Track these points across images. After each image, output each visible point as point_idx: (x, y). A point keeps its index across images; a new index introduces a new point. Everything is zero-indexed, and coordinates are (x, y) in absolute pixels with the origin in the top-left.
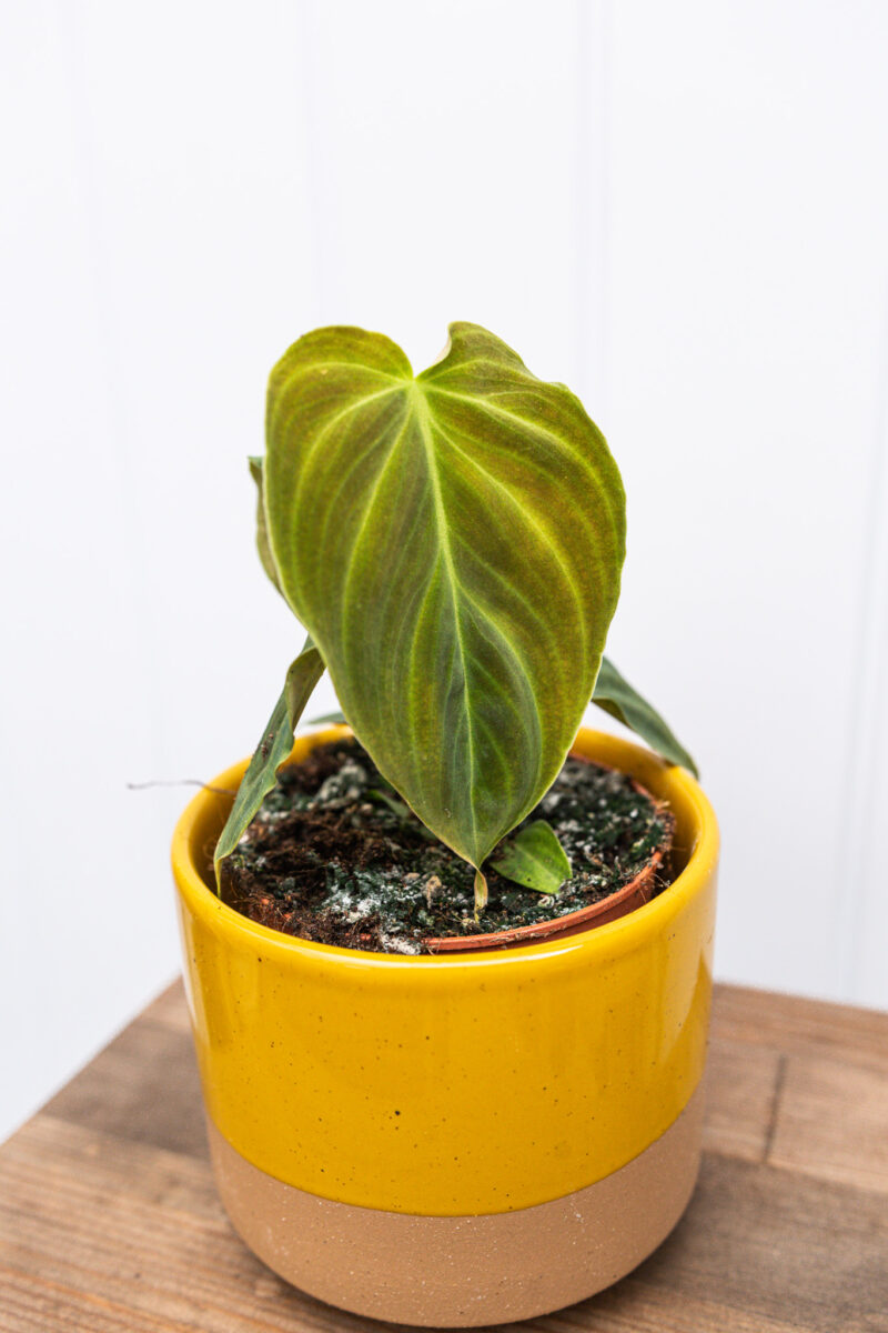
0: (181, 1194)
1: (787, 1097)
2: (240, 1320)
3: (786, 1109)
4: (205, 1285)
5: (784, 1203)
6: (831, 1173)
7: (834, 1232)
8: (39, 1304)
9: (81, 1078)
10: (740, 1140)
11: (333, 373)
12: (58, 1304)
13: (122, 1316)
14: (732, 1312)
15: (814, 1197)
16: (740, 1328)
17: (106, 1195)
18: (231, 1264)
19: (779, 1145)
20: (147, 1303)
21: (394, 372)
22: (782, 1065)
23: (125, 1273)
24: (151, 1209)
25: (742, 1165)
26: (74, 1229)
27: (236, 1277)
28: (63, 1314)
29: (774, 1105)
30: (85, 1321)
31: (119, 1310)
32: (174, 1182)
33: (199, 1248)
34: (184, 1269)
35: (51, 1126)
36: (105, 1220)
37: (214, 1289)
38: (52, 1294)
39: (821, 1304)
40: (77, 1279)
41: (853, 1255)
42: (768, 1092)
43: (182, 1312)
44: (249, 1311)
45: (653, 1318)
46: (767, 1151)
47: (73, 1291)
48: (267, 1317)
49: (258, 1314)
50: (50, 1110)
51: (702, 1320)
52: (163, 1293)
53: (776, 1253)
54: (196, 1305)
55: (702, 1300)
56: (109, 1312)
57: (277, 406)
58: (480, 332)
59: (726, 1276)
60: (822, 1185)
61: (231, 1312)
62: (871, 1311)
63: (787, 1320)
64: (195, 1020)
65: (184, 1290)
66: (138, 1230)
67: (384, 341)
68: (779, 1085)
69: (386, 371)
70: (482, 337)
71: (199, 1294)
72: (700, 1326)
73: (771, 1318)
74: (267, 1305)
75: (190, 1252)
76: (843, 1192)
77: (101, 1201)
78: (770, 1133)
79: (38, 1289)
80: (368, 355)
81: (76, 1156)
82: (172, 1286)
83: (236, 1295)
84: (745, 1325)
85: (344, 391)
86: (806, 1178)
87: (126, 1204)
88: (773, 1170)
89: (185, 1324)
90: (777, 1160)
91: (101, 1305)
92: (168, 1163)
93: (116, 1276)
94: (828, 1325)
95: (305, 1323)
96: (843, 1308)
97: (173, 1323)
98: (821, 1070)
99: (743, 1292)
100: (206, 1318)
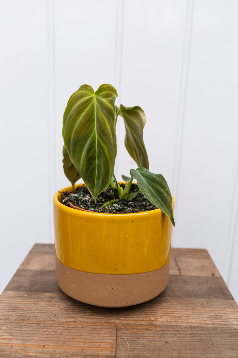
0: (55, 300)
1: (179, 264)
2: (86, 319)
3: (180, 266)
4: (73, 314)
5: (188, 280)
7: (200, 283)
8: (34, 324)
10: (173, 271)
12: (39, 324)
13: (57, 323)
14: (189, 299)
17: (36, 303)
19: (182, 271)
20: (61, 320)
21: (92, 93)
22: (175, 259)
23: (52, 316)
24: (50, 303)
25: (177, 276)
27: (80, 312)
28: (41, 325)
29: (177, 266)
30: (48, 325)
32: (52, 298)
33: (67, 308)
34: (66, 312)
36: (39, 307)
37: (76, 314)
38: (35, 322)
39: (204, 295)
40: (40, 319)
41: (206, 286)
42: (175, 264)
43: (71, 320)
44: (87, 317)
46: (180, 273)
47: (40, 321)
48: (92, 317)
49: (90, 317)
52: (64, 317)
53: (191, 288)
54: (74, 318)
55: (182, 298)
56: (52, 323)
60: (194, 277)
63: (199, 298)
65: (69, 316)
66: (49, 308)
68: (176, 262)
71: (73, 316)
72: (184, 302)
74: (91, 315)
75: (65, 309)
76: (198, 277)
78: (179, 270)
79: (31, 322)
80: (89, 90)
81: (22, 297)
83: (82, 314)
84: (192, 300)
85: (83, 96)
86: (190, 276)
87: (42, 303)
88: (183, 276)
89: (74, 321)
90: (183, 274)
91: (50, 322)
93: (50, 316)
94: (207, 297)
95: (101, 316)
96: (208, 294)
97: (70, 322)
98: (183, 259)
99: (189, 295)
100: (78, 320)
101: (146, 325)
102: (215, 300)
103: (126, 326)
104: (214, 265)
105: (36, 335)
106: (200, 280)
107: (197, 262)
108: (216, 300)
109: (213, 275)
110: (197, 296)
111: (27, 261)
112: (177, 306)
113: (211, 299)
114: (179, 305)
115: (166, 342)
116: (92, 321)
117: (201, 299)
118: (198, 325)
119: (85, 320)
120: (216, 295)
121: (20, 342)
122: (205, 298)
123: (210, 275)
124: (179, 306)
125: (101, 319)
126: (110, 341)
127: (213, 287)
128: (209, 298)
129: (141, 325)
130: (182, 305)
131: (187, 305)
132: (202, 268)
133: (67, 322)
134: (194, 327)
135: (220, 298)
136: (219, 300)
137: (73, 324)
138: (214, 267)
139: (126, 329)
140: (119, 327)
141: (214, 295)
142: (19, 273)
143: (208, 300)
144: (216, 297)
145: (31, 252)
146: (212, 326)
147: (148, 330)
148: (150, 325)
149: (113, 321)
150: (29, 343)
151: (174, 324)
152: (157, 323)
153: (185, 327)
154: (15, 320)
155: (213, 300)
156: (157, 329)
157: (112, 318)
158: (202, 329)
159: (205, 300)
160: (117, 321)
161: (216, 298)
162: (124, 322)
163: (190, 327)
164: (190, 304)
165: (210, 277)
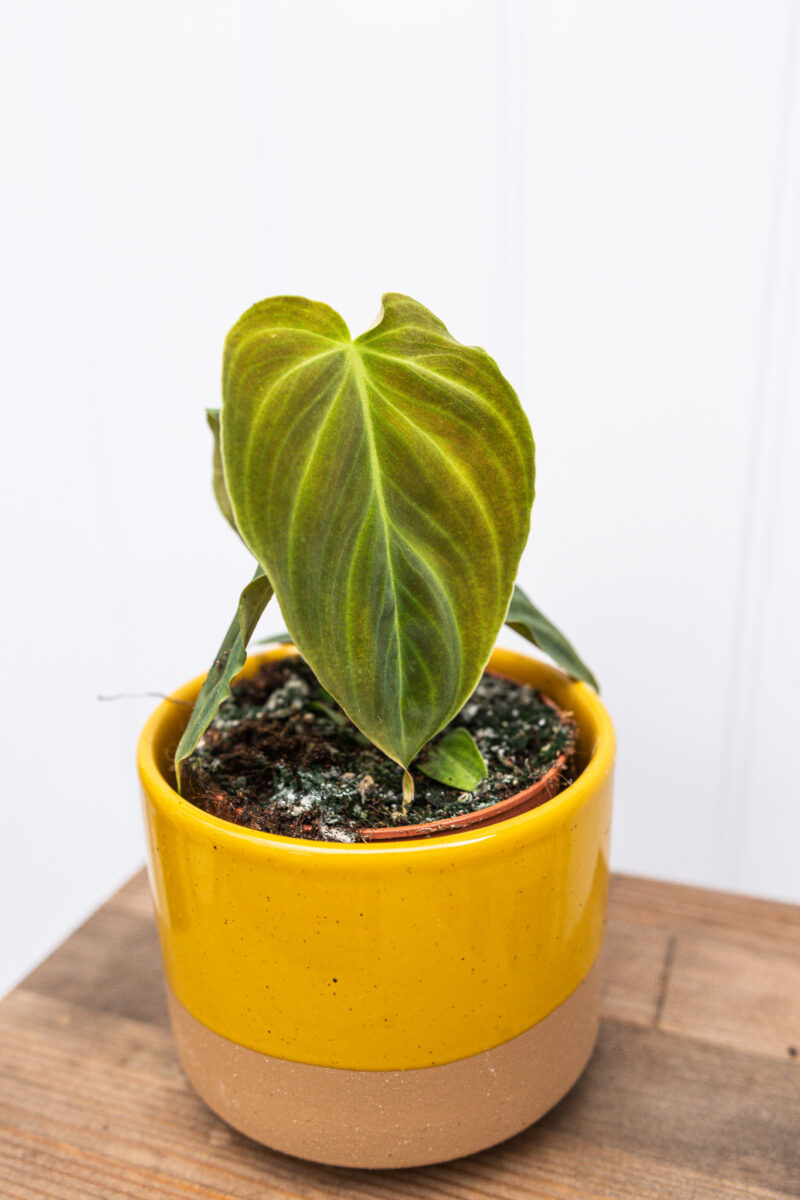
0: (143, 1057)
1: (677, 973)
2: (196, 1165)
3: (675, 981)
4: (165, 1136)
5: (672, 1062)
6: (712, 1036)
7: (714, 1086)
8: (19, 1152)
9: (56, 957)
10: (635, 1008)
11: (281, 337)
12: (36, 1153)
13: (92, 1163)
14: (625, 1155)
15: (698, 1056)
16: (631, 1168)
17: (77, 1058)
18: (187, 1117)
19: (669, 1011)
20: (114, 1151)
21: (334, 336)
22: (671, 944)
23: (95, 1126)
24: (117, 1070)
25: (636, 1030)
26: (48, 1088)
27: (193, 1128)
28: (40, 1160)
29: (664, 979)
30: (59, 1166)
31: (90, 1158)
32: (137, 1047)
33: (160, 1104)
34: (147, 1121)
35: (28, 999)
36: (77, 1080)
37: (174, 1138)
38: (30, 1143)
39: (703, 1148)
40: (53, 1131)
41: (731, 1106)
42: (659, 967)
43: (146, 1159)
44: (204, 1157)
45: (557, 1160)
46: (657, 1018)
47: (49, 1141)
48: (220, 1163)
49: (213, 1160)
50: (27, 984)
51: (600, 1163)
52: (128, 1143)
53: (664, 1105)
54: (158, 1152)
55: (600, 1145)
56: (80, 1159)
57: (232, 365)
58: (408, 302)
59: (620, 1125)
60: (705, 1047)
61: (188, 1159)
62: (746, 1153)
63: (673, 1162)
64: (158, 906)
65: (147, 1140)
66: (105, 1088)
67: (326, 310)
68: (669, 961)
69: (327, 335)
70: (411, 306)
71: (160, 1143)
72: (598, 1167)
73: (660, 1159)
74: (221, 1153)
75: (153, 1107)
76: (722, 1051)
77: (72, 1064)
78: (660, 1002)
79: (17, 1140)
80: (311, 321)
81: (50, 1025)
82: (136, 1136)
83: (192, 1144)
84: (637, 1165)
85: (291, 353)
86: (691, 1041)
87: (95, 1065)
88: (662, 1034)
89: (148, 1169)
90: (666, 1025)
91: (73, 1154)
92: (132, 1030)
93: (86, 1128)
94: (708, 1165)
95: (253, 1167)
96: (721, 1151)
97: (137, 1168)
99: (635, 1138)
100: (173, 1165)
102: (735, 1186)
106: (724, 1070)
107: (758, 975)
108: (740, 1186)
109: (794, 1053)
110: (667, 1148)
112: (557, 1184)
113: (722, 1177)
114: (566, 1180)
116: (208, 1180)
117: (674, 1170)
119: (188, 1171)
120: (752, 1161)
122: (699, 1169)
123: (780, 1052)
124: (563, 1186)
125: (243, 1177)
127: (765, 1115)
128: (713, 1171)
130: (578, 1184)
131: (600, 1188)
132: (763, 1007)
133: (127, 1166)
135: (764, 1183)
136: (752, 1189)
137: (141, 1179)
141: (744, 1159)
143: (706, 1178)
144: (749, 1173)
155: (727, 1183)
157: (283, 1185)
159: (691, 1174)
161: (746, 1180)
164: (616, 1182)
165: (772, 1063)
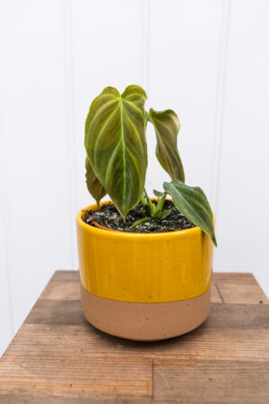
0: (81, 333)
1: (221, 291)
3: (222, 293)
4: (102, 349)
5: (233, 309)
7: (246, 312)
8: (58, 361)
10: (215, 299)
12: (64, 360)
13: (84, 359)
14: (234, 330)
15: (238, 307)
17: (60, 337)
19: (225, 299)
20: (87, 355)
22: (216, 285)
23: (78, 351)
24: (76, 337)
25: (220, 304)
26: (55, 345)
28: (67, 362)
29: (219, 292)
30: (74, 362)
34: (94, 347)
36: (64, 342)
37: (105, 349)
38: (60, 358)
39: (252, 325)
41: (253, 315)
44: (119, 351)
46: (223, 301)
47: (65, 356)
48: (124, 352)
51: (228, 332)
52: (92, 353)
53: (237, 318)
54: (103, 353)
55: (226, 329)
56: (80, 359)
60: (239, 305)
63: (246, 329)
65: (97, 351)
66: (75, 342)
68: (218, 289)
71: (102, 351)
73: (243, 329)
74: (123, 350)
75: (93, 343)
76: (244, 305)
78: (222, 298)
79: (55, 358)
80: (113, 93)
81: (44, 331)
83: (113, 349)
84: (238, 331)
86: (235, 304)
87: (67, 337)
88: (226, 304)
89: (104, 357)
90: (226, 301)
91: (77, 358)
92: (72, 327)
93: (76, 352)
94: (256, 328)
96: (257, 325)
97: (100, 357)
98: (225, 285)
99: (234, 326)
100: (108, 355)
101: (186, 361)
102: (264, 331)
103: (164, 362)
104: (261, 290)
105: (61, 373)
106: (246, 309)
107: (242, 289)
108: (266, 330)
109: (261, 302)
110: (244, 326)
111: (48, 290)
112: (221, 339)
113: (260, 330)
115: (211, 380)
116: (124, 356)
117: (248, 330)
118: (246, 359)
119: (117, 355)
120: (265, 325)
121: (43, 381)
122: (254, 329)
123: (258, 303)
124: (223, 339)
126: (146, 379)
127: (262, 316)
129: (180, 360)
130: (226, 337)
131: (232, 338)
132: (248, 295)
133: (97, 358)
134: (242, 362)
137: (103, 360)
138: (261, 293)
139: (163, 365)
140: (156, 362)
141: (263, 325)
142: (39, 304)
143: (256, 331)
144: (266, 328)
145: (52, 280)
146: (262, 360)
147: (189, 366)
148: (191, 360)
149: (147, 356)
150: (54, 382)
151: (218, 358)
152: (199, 358)
153: (232, 362)
154: (38, 356)
155: (262, 331)
156: (199, 365)
158: (252, 364)
159: (253, 331)
160: (153, 356)
162: (161, 357)
163: (237, 362)
164: (236, 335)
165: (257, 305)
